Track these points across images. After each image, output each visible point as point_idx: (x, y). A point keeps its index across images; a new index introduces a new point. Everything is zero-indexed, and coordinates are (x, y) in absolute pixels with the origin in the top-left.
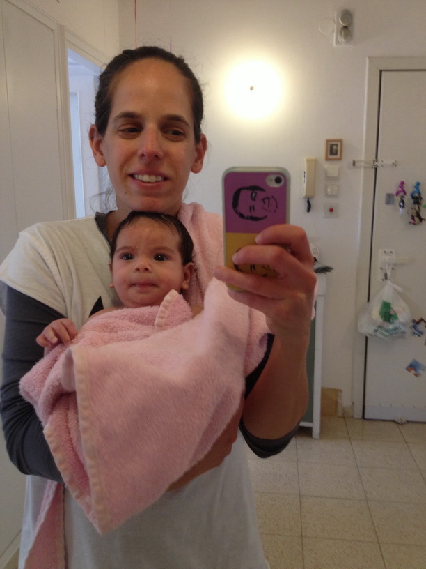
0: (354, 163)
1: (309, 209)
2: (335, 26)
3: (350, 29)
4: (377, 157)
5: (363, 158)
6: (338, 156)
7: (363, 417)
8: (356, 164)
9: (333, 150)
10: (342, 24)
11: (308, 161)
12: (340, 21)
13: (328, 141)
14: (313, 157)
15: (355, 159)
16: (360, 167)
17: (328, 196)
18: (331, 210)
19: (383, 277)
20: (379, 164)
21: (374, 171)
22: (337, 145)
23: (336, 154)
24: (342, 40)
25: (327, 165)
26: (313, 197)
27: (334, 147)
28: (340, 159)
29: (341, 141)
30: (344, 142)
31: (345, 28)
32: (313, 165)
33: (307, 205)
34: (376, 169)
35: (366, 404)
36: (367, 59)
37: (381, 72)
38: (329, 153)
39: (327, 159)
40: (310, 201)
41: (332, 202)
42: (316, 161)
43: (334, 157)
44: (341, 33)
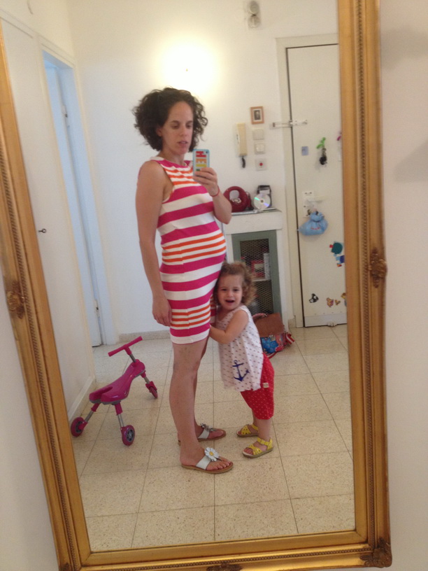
0: (274, 125)
1: (244, 165)
2: (247, 14)
3: (258, 16)
4: (291, 118)
5: (280, 120)
6: (261, 120)
7: (304, 326)
8: (276, 126)
9: (257, 115)
10: (251, 13)
11: (239, 125)
12: (250, 10)
13: (252, 108)
14: (242, 122)
15: (275, 121)
16: (280, 128)
17: (257, 153)
18: (261, 164)
19: (307, 214)
20: (293, 123)
21: (289, 129)
22: (259, 111)
23: (259, 118)
24: (252, 25)
25: (253, 129)
26: (246, 155)
27: (257, 113)
28: (262, 122)
29: (261, 108)
31: (254, 15)
33: (242, 163)
34: (292, 128)
35: (305, 316)
36: (275, 40)
37: (287, 49)
38: (254, 117)
39: (253, 123)
40: (245, 158)
41: (261, 158)
42: (245, 125)
43: (258, 121)
44: (251, 20)
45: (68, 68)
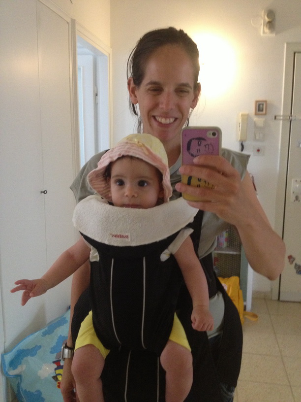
0: (275, 117)
1: (242, 149)
2: (262, 21)
3: (273, 23)
4: (291, 114)
5: (282, 114)
6: (264, 112)
7: (279, 299)
8: (277, 118)
9: (260, 107)
10: (267, 19)
11: (242, 115)
12: (266, 17)
13: (257, 102)
14: (246, 112)
15: (277, 114)
16: (280, 120)
18: (258, 150)
19: (295, 199)
20: (293, 118)
21: (289, 122)
22: (263, 105)
24: (267, 30)
25: (256, 119)
26: (245, 141)
27: (261, 106)
29: (266, 102)
31: (269, 22)
32: (246, 118)
33: (241, 147)
34: (291, 122)
35: (281, 290)
36: (285, 45)
37: (295, 53)
38: (257, 109)
39: (256, 114)
40: (243, 143)
41: (259, 144)
42: (248, 115)
43: (261, 113)
44: (267, 26)
45: (103, 55)
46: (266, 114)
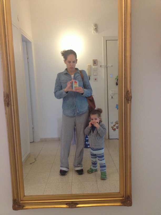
0: (101, 66)
2: (93, 28)
4: (107, 64)
5: (103, 65)
6: (96, 64)
7: (109, 139)
10: (95, 28)
11: (88, 66)
12: (94, 27)
13: (93, 60)
14: (90, 65)
15: (101, 65)
16: (103, 67)
17: (95, 75)
19: (111, 98)
21: (106, 68)
22: (96, 61)
24: (95, 32)
25: (93, 67)
30: (98, 60)
31: (96, 28)
32: (90, 67)
35: (109, 135)
36: (102, 37)
37: (106, 41)
39: (93, 65)
40: (90, 77)
42: (90, 66)
43: (95, 64)
44: (95, 30)
45: (30, 41)
46: (97, 65)
